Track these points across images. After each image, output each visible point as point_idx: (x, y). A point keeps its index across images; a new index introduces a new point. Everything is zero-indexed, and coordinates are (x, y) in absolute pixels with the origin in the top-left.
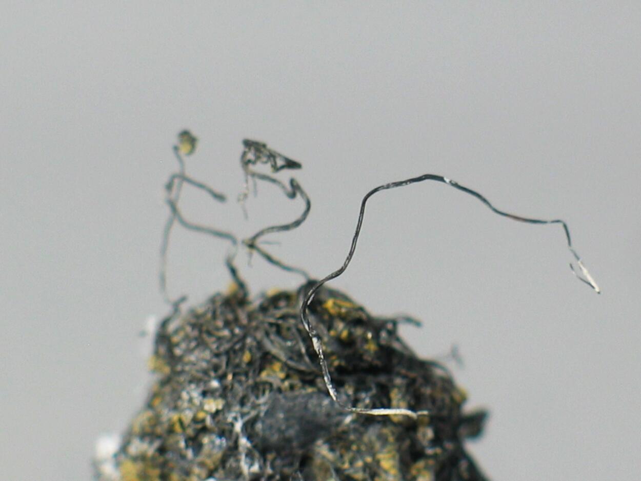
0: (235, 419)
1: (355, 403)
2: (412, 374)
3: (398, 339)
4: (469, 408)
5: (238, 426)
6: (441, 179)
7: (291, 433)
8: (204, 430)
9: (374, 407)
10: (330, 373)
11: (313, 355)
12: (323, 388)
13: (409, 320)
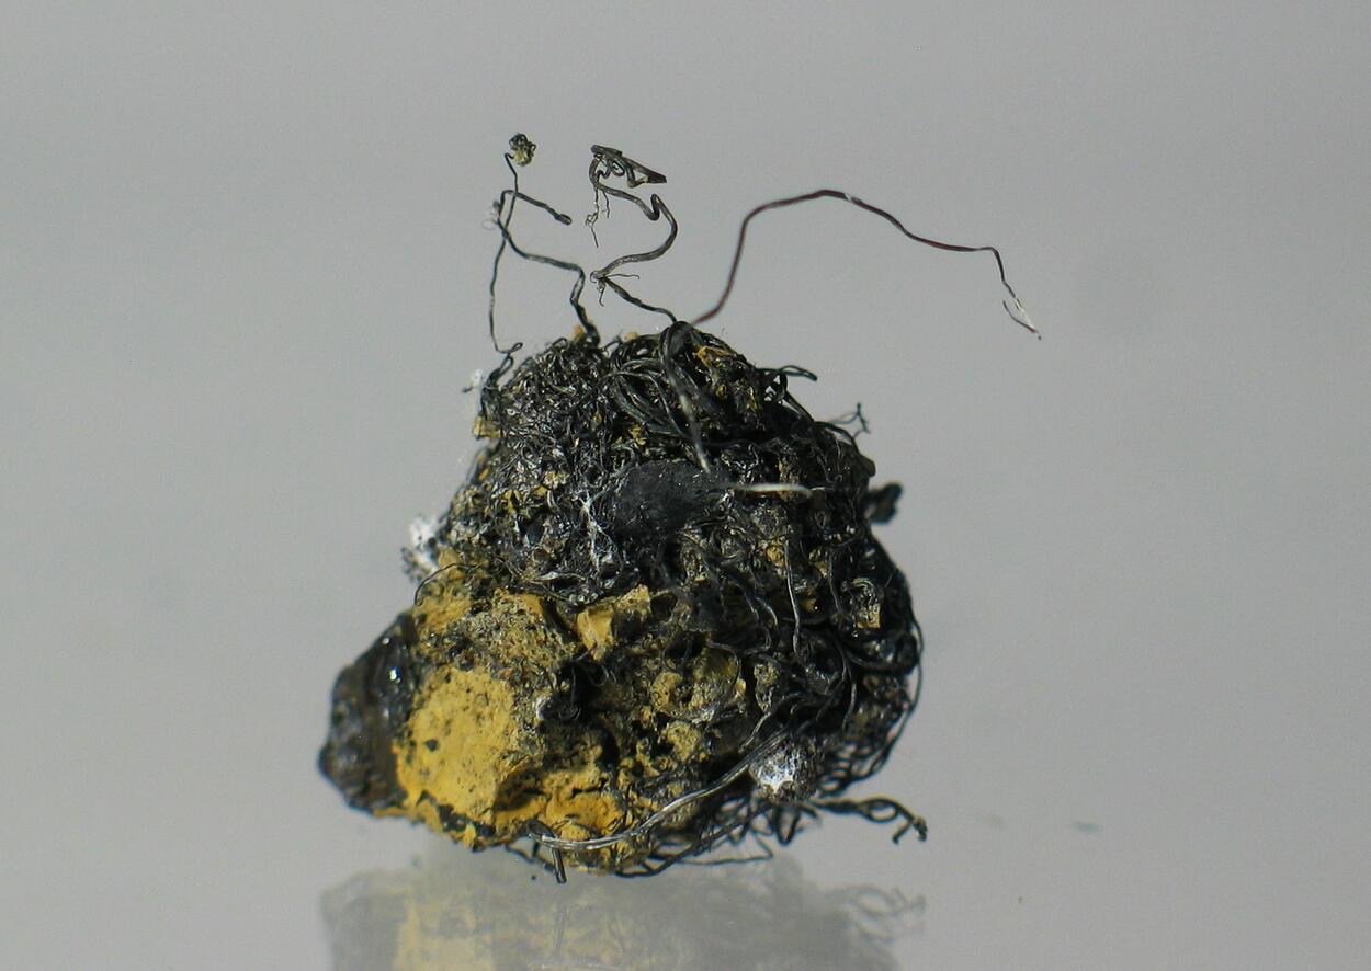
0: (583, 496)
1: (735, 476)
2: (805, 441)
3: (788, 397)
4: (876, 482)
5: (587, 506)
6: (840, 195)
7: (654, 513)
8: (545, 511)
9: (757, 481)
10: (703, 439)
11: (680, 417)
12: (693, 459)
13: (801, 372)
